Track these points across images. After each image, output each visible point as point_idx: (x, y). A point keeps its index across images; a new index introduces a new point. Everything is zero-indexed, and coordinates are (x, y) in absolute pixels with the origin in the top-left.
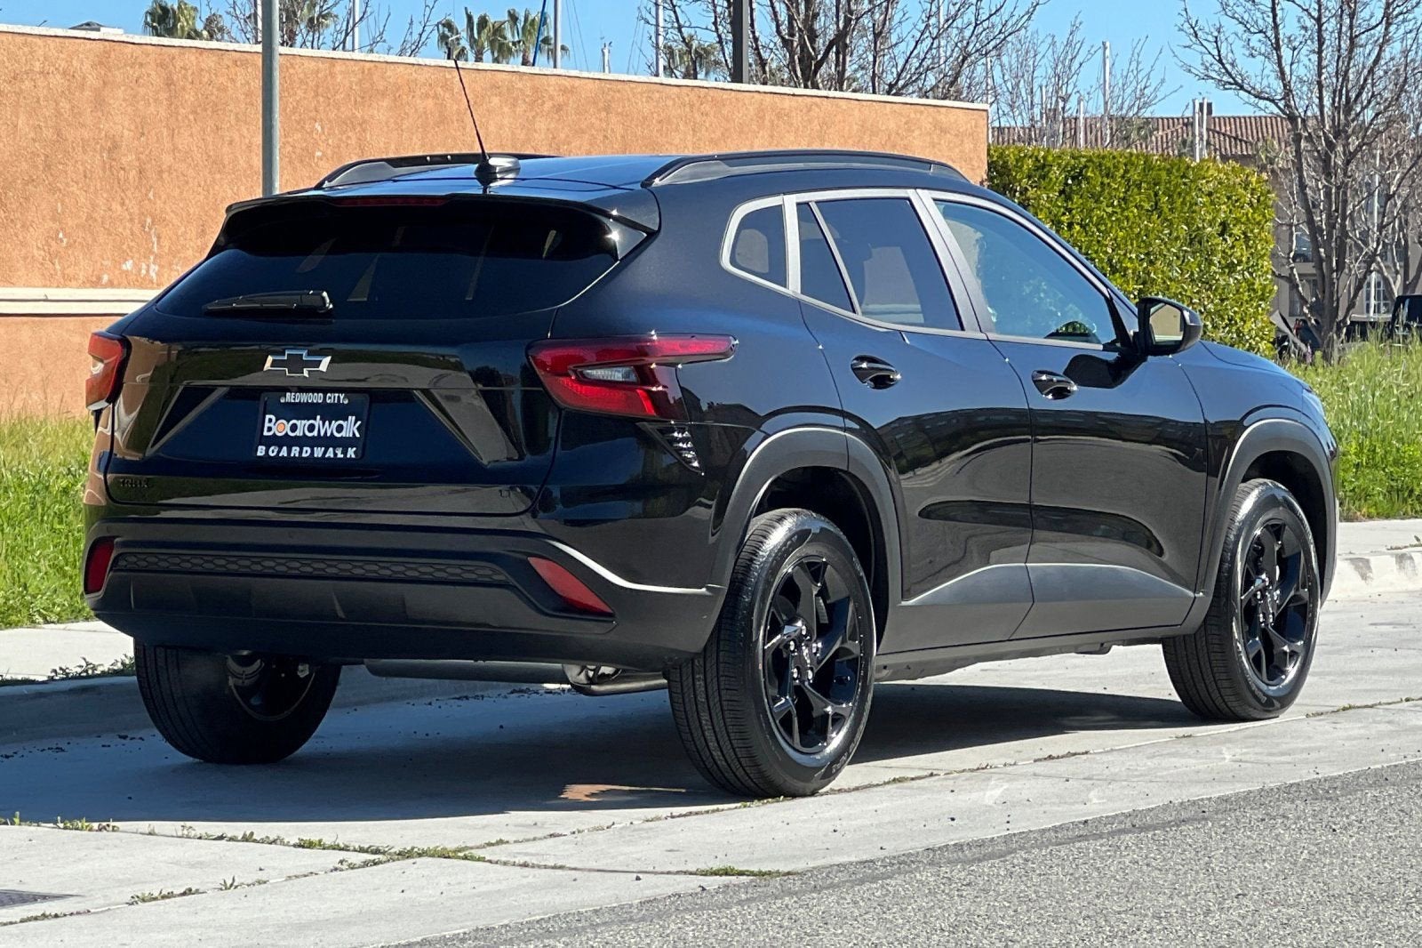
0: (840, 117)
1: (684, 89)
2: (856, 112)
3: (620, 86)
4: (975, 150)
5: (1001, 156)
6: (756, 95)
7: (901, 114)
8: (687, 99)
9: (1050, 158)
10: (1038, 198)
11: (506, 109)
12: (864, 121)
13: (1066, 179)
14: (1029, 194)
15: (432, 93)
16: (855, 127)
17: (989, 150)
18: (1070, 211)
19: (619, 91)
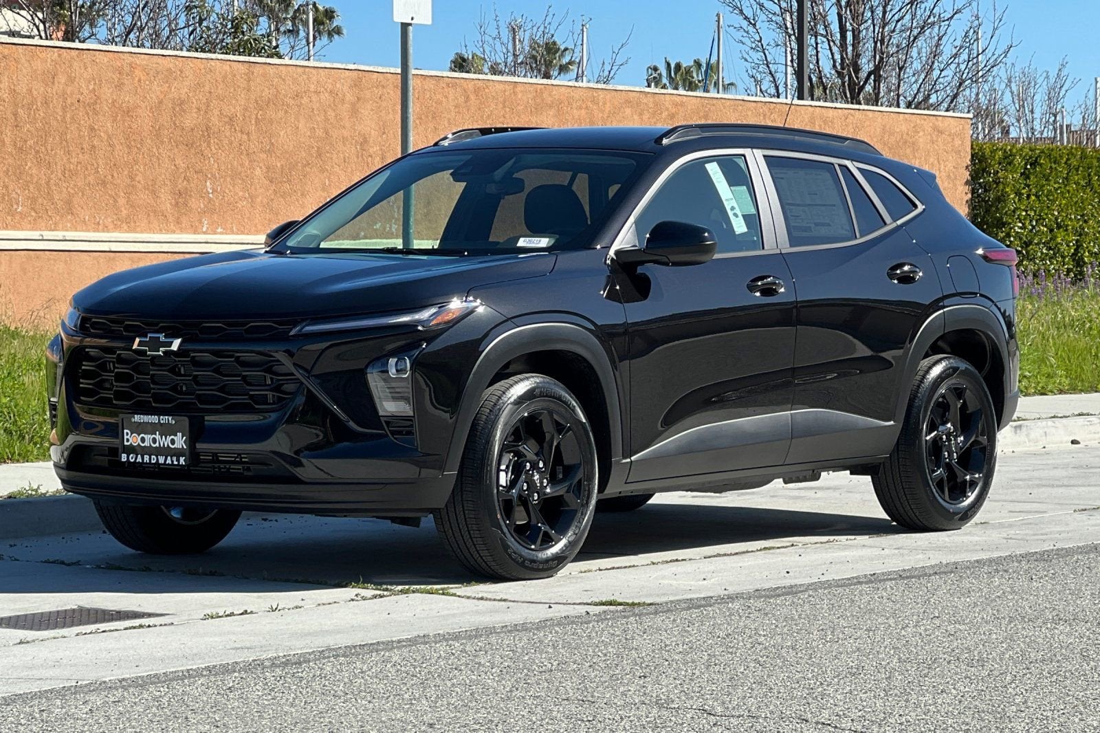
0: (868, 123)
1: (760, 105)
2: (879, 120)
3: (715, 101)
4: (962, 144)
5: (981, 149)
6: (810, 108)
7: (910, 121)
8: (761, 110)
9: (1014, 151)
10: (1005, 178)
11: (636, 117)
12: (884, 126)
13: (1026, 164)
14: (999, 175)
15: (584, 106)
16: (878, 130)
17: (972, 145)
18: (1028, 186)
19: (714, 105)
